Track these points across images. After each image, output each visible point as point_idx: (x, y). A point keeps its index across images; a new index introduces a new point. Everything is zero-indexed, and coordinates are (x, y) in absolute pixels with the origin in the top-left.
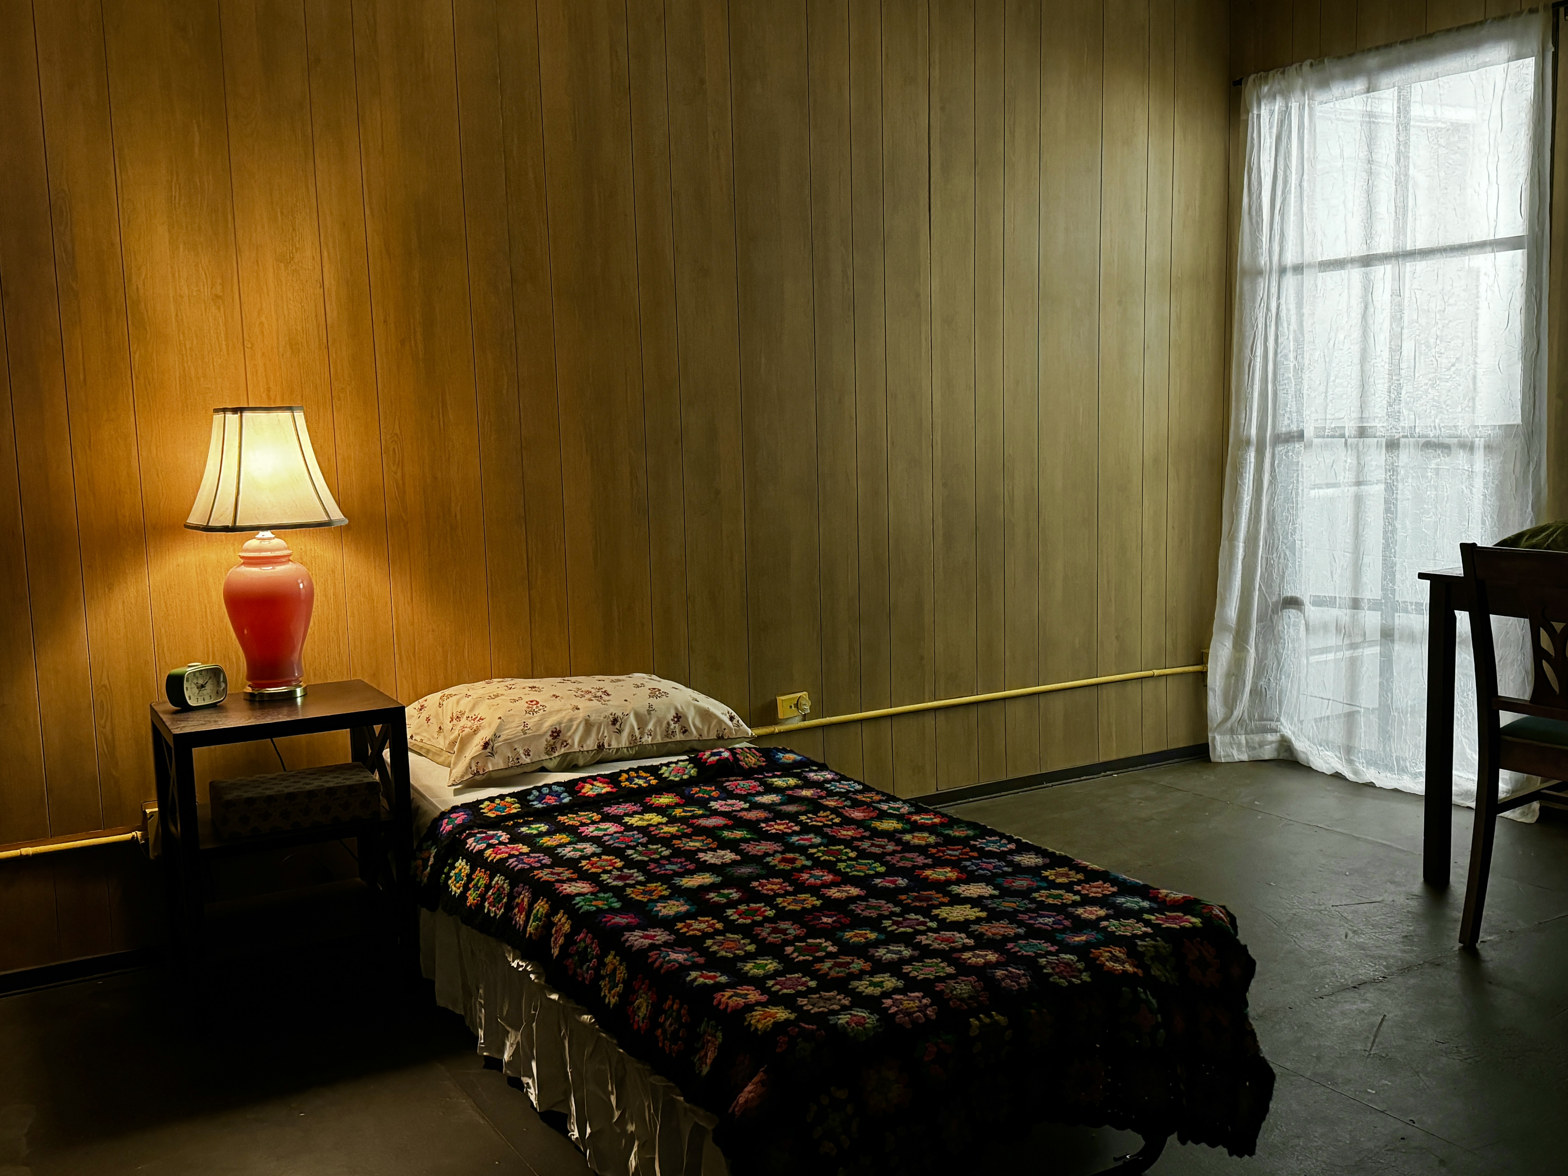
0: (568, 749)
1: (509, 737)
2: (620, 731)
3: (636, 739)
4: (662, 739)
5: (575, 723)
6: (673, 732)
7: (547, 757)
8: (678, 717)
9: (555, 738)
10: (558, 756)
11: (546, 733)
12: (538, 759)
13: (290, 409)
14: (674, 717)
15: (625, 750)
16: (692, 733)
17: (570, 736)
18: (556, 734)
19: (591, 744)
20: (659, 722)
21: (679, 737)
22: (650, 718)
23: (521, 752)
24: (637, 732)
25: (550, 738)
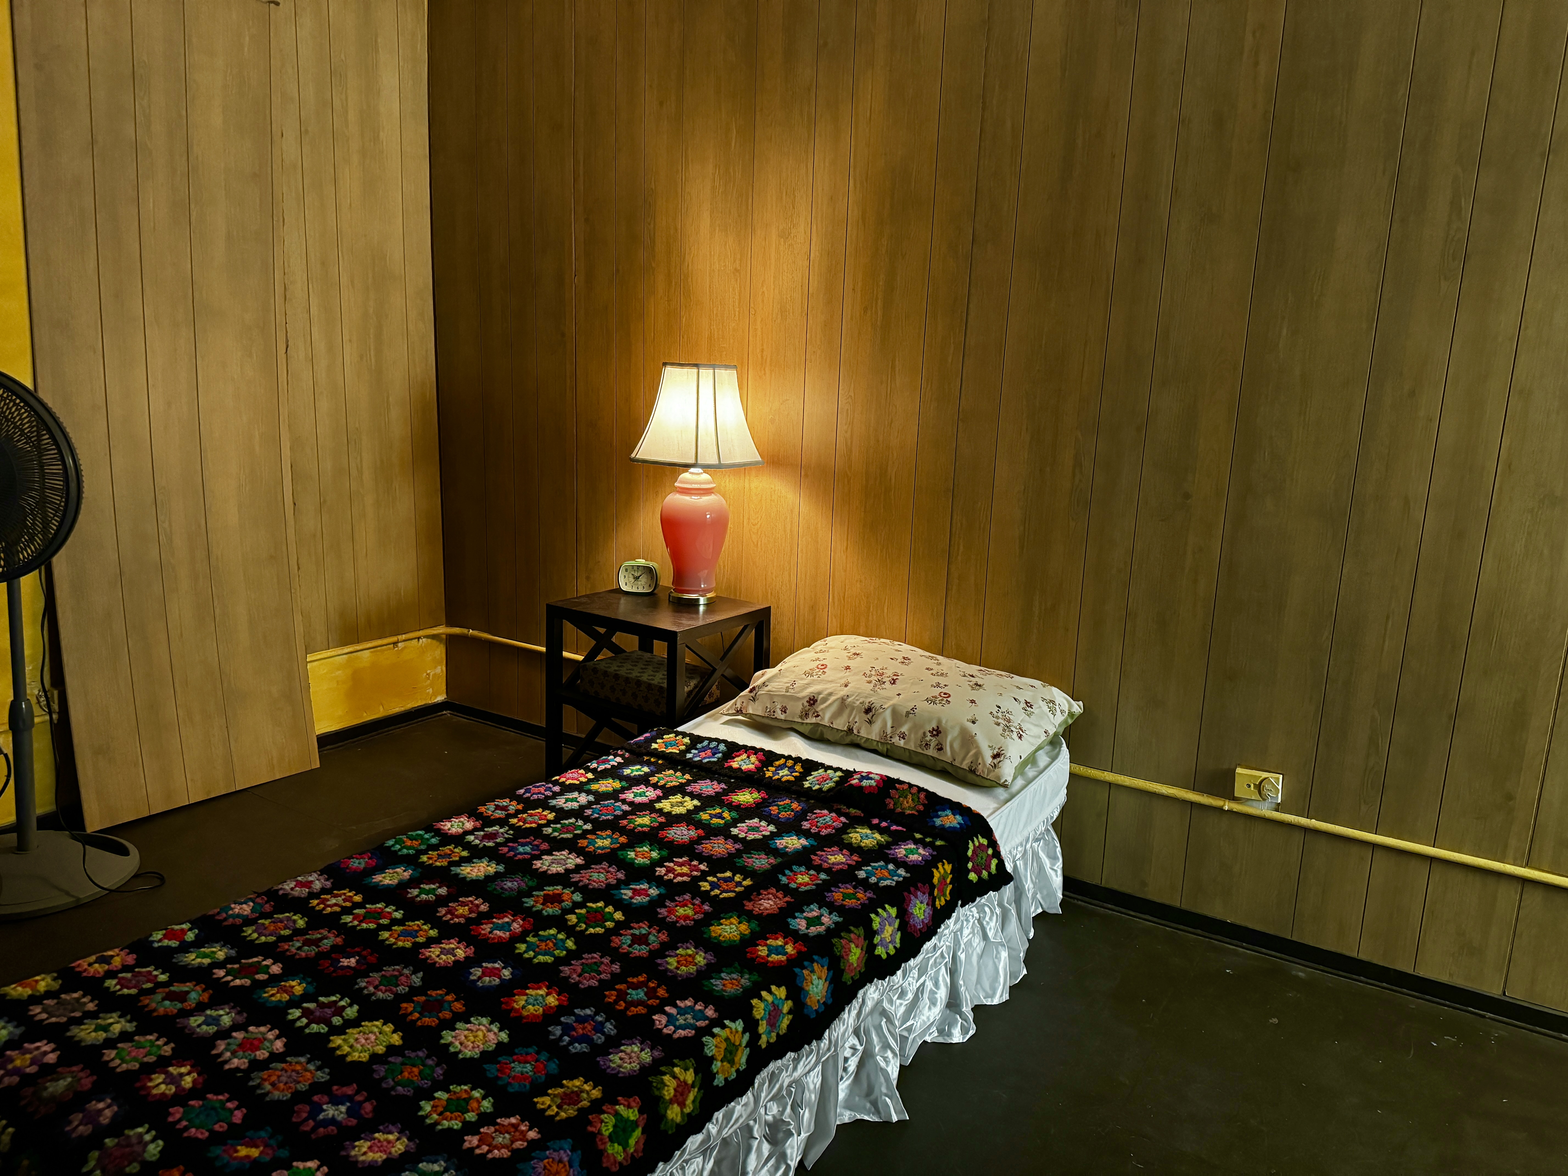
0: (820, 721)
1: (774, 689)
2: (870, 722)
3: (886, 736)
4: (915, 747)
5: (832, 698)
6: (927, 744)
7: (800, 720)
8: (937, 732)
9: (811, 705)
10: (811, 724)
11: (804, 697)
12: (791, 719)
13: (696, 366)
14: (933, 729)
15: (875, 743)
16: (945, 753)
17: (822, 709)
18: (813, 701)
19: (841, 724)
20: (915, 728)
21: (931, 752)
22: (906, 722)
23: (779, 706)
24: (889, 730)
25: (806, 704)
